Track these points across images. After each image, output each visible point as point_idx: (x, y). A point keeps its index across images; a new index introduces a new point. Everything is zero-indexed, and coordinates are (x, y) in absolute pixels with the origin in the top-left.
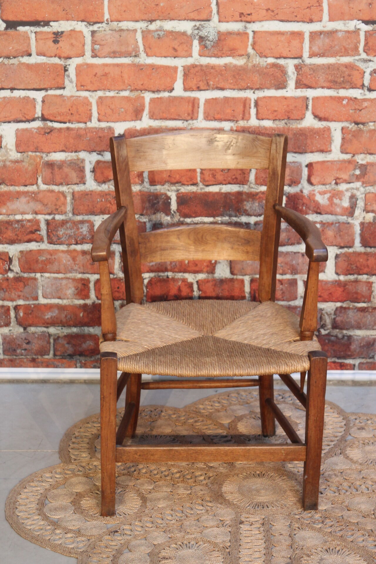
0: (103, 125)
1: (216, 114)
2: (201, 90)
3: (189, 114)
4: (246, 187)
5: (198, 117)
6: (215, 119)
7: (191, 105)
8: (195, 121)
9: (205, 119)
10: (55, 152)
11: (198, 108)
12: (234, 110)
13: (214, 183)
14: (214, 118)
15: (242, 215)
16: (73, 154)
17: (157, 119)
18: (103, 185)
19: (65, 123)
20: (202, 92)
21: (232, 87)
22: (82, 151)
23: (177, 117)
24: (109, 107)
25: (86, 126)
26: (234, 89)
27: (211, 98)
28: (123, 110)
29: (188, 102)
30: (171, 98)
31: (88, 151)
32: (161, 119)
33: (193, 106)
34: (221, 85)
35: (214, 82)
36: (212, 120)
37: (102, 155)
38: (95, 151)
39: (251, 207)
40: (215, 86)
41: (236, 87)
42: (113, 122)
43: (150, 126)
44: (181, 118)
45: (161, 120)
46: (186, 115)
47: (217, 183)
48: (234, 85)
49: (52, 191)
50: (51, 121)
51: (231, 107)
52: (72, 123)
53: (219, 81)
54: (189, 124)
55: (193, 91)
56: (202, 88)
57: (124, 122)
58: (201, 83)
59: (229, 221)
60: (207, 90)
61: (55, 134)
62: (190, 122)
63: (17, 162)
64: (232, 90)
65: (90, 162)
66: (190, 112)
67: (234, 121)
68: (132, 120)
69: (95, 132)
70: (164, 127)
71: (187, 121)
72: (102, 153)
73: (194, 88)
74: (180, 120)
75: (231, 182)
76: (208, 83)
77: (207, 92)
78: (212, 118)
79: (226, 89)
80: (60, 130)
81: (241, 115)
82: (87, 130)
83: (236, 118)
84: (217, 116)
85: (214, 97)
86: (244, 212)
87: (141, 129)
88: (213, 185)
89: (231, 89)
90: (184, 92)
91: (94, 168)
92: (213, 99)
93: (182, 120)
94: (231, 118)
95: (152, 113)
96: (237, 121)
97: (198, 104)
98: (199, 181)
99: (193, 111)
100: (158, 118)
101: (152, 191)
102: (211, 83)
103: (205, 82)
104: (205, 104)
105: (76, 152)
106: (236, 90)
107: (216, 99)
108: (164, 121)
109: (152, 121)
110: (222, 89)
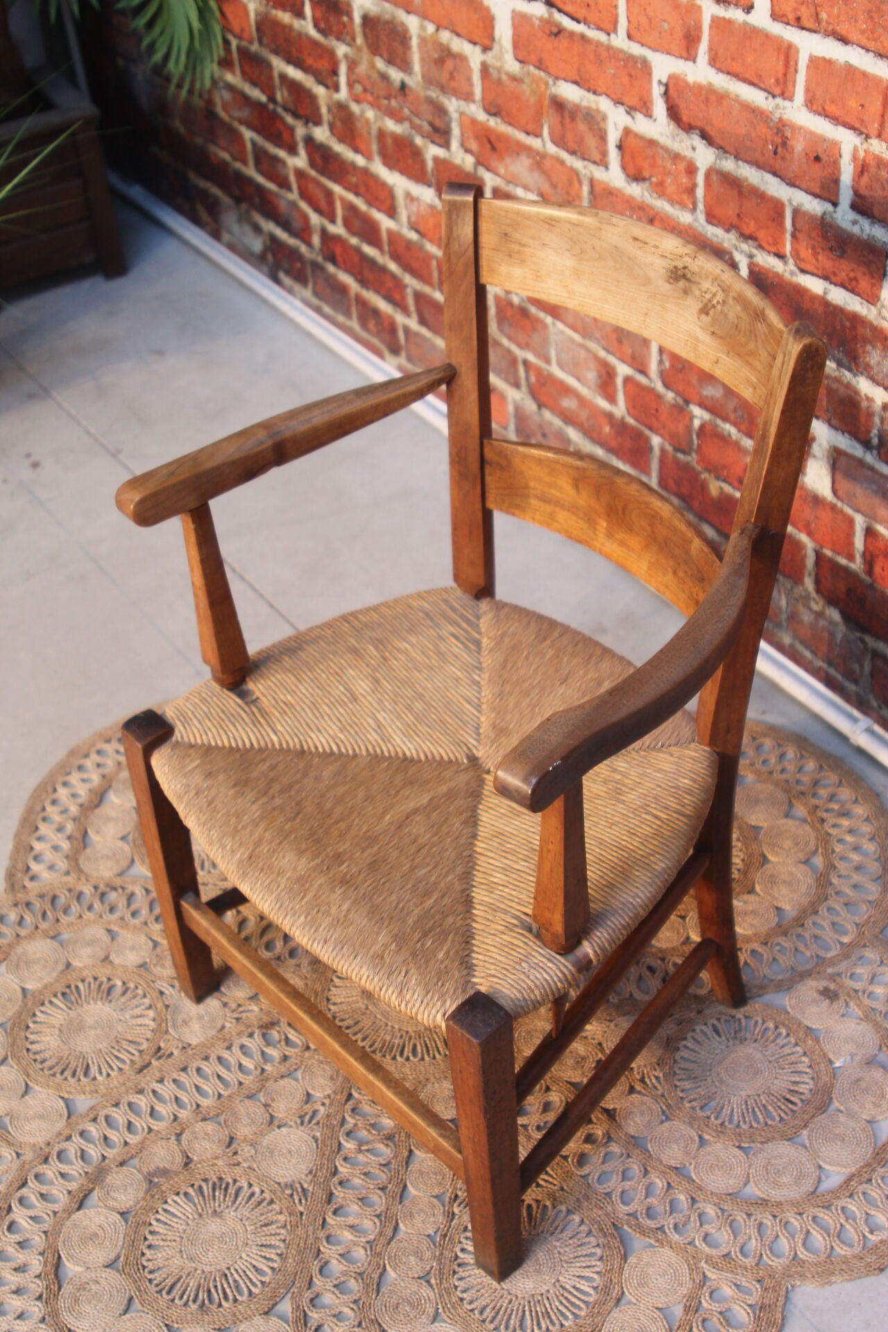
0: (635, 49)
1: (828, 102)
2: (803, 28)
3: (777, 81)
4: (874, 310)
5: (793, 94)
6: (825, 114)
7: (782, 58)
8: (787, 103)
9: (807, 106)
10: (566, 80)
11: (796, 71)
12: (862, 106)
13: (815, 271)
14: (824, 110)
15: (862, 374)
16: (591, 96)
17: (722, 72)
18: (634, 185)
19: (578, 22)
20: (804, 32)
21: (864, 42)
22: (604, 96)
23: (756, 81)
24: (645, 10)
25: (609, 40)
26: (868, 50)
27: (820, 55)
28: (666, 26)
29: (779, 50)
30: (748, 28)
31: (613, 100)
32: (728, 73)
33: (787, 64)
34: (843, 29)
35: (829, 16)
36: (820, 114)
37: (633, 118)
38: (622, 104)
39: (878, 364)
40: (830, 28)
41: (871, 45)
42: (650, 48)
43: (710, 84)
44: (763, 86)
45: (729, 77)
46: (773, 80)
47: (820, 273)
48: (868, 39)
49: (562, 162)
50: (560, 11)
51: (857, 93)
52: (589, 27)
53: (838, 16)
54: (777, 106)
55: (788, 24)
56: (805, 23)
57: (668, 57)
58: (803, 8)
59: (837, 374)
60: (816, 32)
61: (563, 42)
62: (779, 100)
63: (514, 78)
64: (863, 52)
65: (615, 124)
66: (780, 76)
67: (861, 133)
68: (681, 57)
69: (623, 60)
70: (733, 96)
71: (774, 97)
72: (633, 113)
73: (791, 17)
74: (761, 89)
75: (847, 285)
76: (817, 14)
77: (814, 36)
78: (820, 109)
79: (853, 43)
80: (572, 34)
81: (876, 125)
82: (611, 52)
83: (866, 128)
84: (831, 108)
85: (827, 57)
86: (865, 369)
87: (694, 83)
88: (813, 274)
89: (862, 47)
90: (770, 20)
91: (621, 140)
92: (824, 59)
93: (765, 90)
94: (857, 125)
95: (713, 52)
96: (867, 137)
97: (796, 64)
98: (788, 254)
99: (785, 75)
100: (723, 69)
101: (709, 235)
102: (824, 16)
103: (813, 11)
104: (808, 67)
105: (595, 93)
106: (871, 54)
107: (829, 63)
108: (734, 79)
109: (713, 71)
110: (844, 40)
